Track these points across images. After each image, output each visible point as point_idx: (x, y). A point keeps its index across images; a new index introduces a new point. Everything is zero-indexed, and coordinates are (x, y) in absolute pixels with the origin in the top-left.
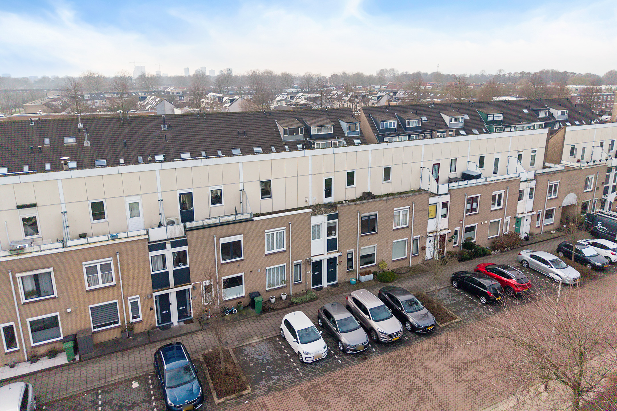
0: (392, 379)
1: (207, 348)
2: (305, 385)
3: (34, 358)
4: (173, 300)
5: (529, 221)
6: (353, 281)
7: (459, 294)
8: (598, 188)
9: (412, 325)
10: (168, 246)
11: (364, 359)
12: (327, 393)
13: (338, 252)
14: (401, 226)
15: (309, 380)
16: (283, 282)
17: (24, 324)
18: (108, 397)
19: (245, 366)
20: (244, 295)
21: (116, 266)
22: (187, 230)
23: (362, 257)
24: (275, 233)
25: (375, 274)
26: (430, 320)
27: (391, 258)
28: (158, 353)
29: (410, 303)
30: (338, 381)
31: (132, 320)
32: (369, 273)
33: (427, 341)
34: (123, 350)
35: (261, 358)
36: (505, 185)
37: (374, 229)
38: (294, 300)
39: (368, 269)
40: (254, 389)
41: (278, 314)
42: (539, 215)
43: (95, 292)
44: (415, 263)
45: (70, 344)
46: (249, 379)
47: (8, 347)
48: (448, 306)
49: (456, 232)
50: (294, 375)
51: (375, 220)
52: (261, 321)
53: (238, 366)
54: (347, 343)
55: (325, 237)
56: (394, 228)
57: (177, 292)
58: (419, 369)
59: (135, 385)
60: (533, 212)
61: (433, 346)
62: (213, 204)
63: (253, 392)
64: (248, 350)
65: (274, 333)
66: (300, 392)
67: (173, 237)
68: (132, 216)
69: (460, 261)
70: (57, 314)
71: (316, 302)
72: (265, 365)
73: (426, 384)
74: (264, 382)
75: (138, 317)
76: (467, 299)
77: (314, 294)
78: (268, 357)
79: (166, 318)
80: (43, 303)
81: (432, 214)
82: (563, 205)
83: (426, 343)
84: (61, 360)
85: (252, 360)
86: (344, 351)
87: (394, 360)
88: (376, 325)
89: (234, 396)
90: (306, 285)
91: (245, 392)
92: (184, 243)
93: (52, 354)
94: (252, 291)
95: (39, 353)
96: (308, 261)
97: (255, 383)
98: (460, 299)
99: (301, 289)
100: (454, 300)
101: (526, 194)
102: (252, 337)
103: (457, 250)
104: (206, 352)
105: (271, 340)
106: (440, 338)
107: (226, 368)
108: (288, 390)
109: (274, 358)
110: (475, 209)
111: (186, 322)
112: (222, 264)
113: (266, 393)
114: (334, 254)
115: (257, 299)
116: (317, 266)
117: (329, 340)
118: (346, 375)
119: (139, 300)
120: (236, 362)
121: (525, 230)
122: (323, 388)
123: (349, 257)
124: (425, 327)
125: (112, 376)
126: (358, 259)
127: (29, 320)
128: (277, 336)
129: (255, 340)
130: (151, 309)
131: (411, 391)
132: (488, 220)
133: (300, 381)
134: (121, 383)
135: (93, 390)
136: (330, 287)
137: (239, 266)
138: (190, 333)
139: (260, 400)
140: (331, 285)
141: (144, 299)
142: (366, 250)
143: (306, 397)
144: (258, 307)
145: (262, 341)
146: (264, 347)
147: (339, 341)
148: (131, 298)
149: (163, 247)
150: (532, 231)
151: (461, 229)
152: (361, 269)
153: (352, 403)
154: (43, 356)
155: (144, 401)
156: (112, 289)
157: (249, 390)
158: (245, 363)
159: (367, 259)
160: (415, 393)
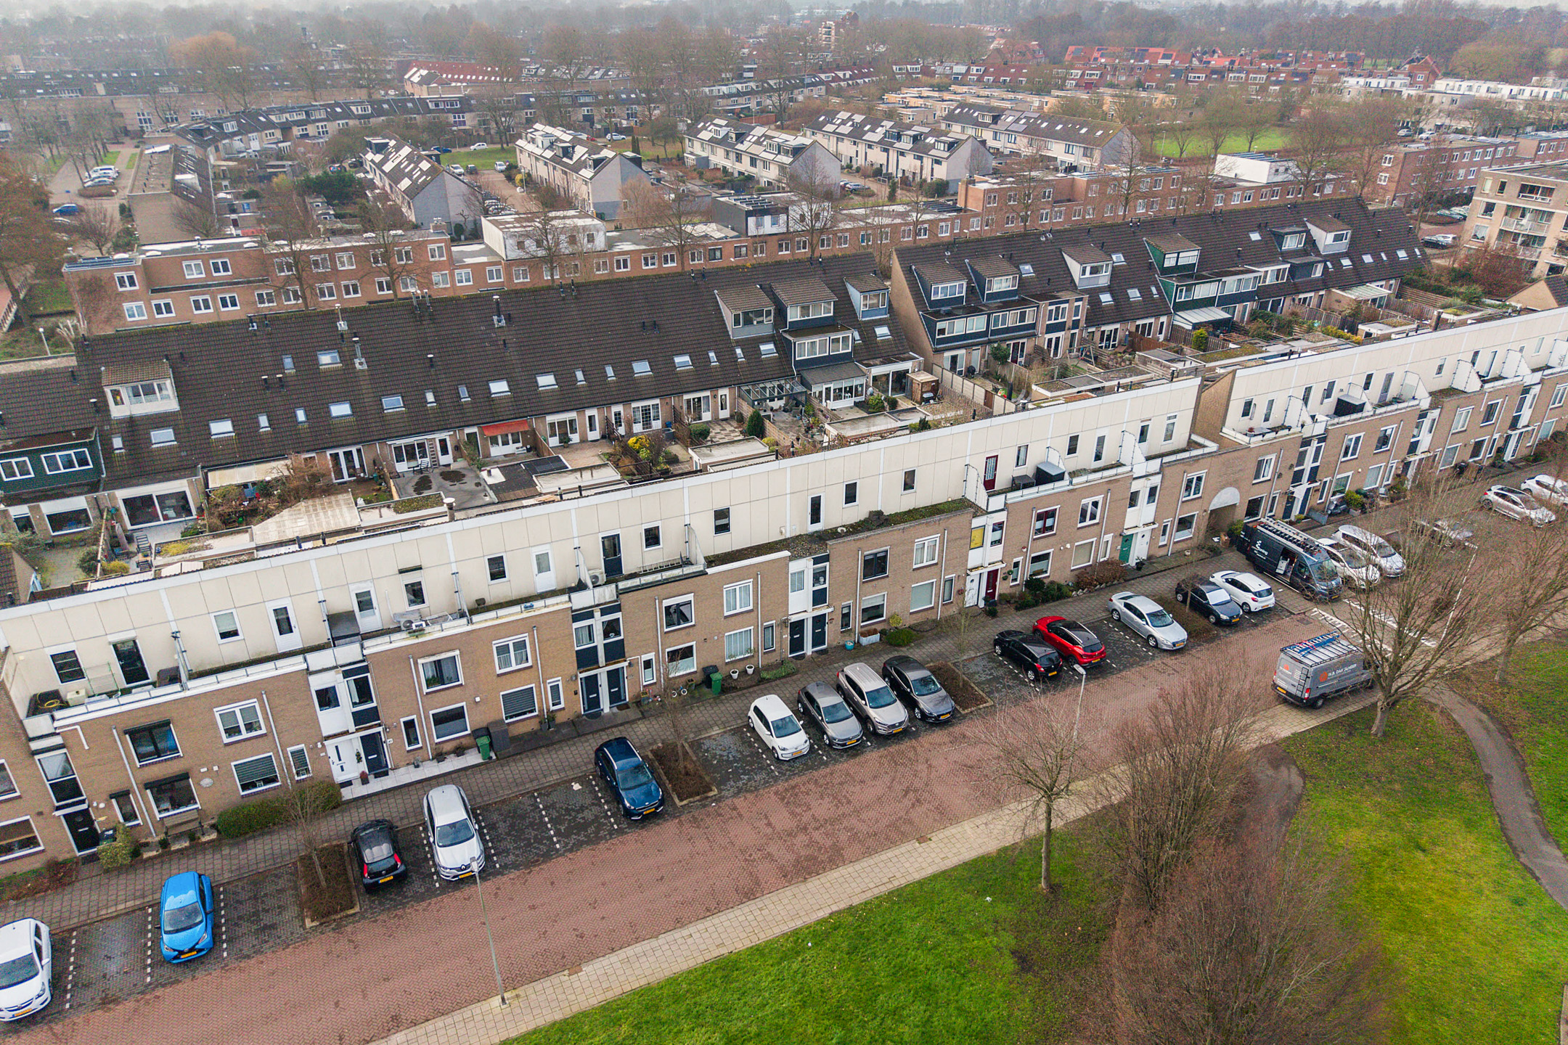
0: (887, 779)
1: (655, 742)
2: (781, 786)
3: (440, 757)
4: (603, 681)
5: (1147, 538)
6: (850, 645)
7: (1001, 665)
8: (1280, 476)
9: (922, 712)
10: (597, 614)
11: (855, 756)
12: (807, 794)
13: (828, 606)
14: (925, 564)
15: (787, 780)
16: (749, 650)
17: (427, 718)
18: (550, 800)
19: (706, 763)
20: (695, 669)
21: (533, 643)
22: (620, 593)
23: (864, 610)
24: (737, 588)
25: (883, 633)
26: (948, 706)
27: (909, 608)
28: (600, 750)
29: (925, 682)
30: (821, 781)
31: (552, 708)
32: (875, 632)
33: (940, 733)
34: (548, 746)
35: (725, 753)
36: (1106, 487)
37: (884, 570)
38: (765, 675)
39: (873, 627)
40: (720, 791)
41: (744, 695)
42: (1165, 527)
43: (508, 676)
44: (947, 614)
45: (484, 741)
46: (714, 779)
47: (410, 744)
48: (979, 684)
49: (1016, 565)
50: (768, 774)
51: (885, 557)
52: (720, 705)
53: (698, 764)
54: (834, 735)
55: (809, 587)
56: (915, 567)
57: (609, 672)
58: (922, 767)
59: (576, 787)
60: (1154, 523)
61: (946, 739)
62: (647, 546)
63: (720, 793)
64: (707, 744)
65: (739, 721)
66: (776, 793)
67: (602, 601)
68: (540, 571)
69: (1017, 609)
70: (464, 704)
71: (794, 677)
72: (732, 762)
73: (927, 785)
74: (732, 783)
75: (560, 703)
76: (1011, 672)
77: (793, 666)
78: (734, 753)
79: (594, 703)
80: (447, 692)
81: (977, 540)
82: (1212, 507)
83: (938, 736)
84: (473, 758)
85: (714, 756)
86: (831, 745)
87: (893, 758)
88: (873, 713)
89: (698, 798)
90: (781, 653)
91: (711, 794)
92: (617, 608)
93: (459, 751)
94: (706, 665)
95: (444, 750)
96: (785, 622)
97: (721, 783)
98: (1001, 672)
99: (774, 658)
100: (991, 674)
101: (1144, 497)
102: (711, 727)
103: (1017, 591)
104: (655, 747)
105: (737, 731)
106: (956, 730)
107: (685, 767)
108: (761, 791)
109: (741, 753)
110: (1051, 528)
111: (619, 708)
112: (666, 633)
113: (736, 795)
114: (823, 610)
115: (716, 677)
116: (797, 627)
117: (812, 730)
118: (831, 774)
119: (560, 683)
120: (695, 759)
121: (1139, 551)
122: (803, 789)
123: (845, 611)
124: (939, 716)
125: (545, 776)
126: (859, 614)
127: (432, 712)
128: (744, 726)
129: (716, 731)
130: (576, 693)
131: (907, 792)
132: (1072, 543)
133: (775, 781)
134: (558, 784)
135: (528, 793)
136: (815, 655)
137: (688, 634)
138: (628, 722)
139: (729, 801)
140: (816, 652)
141: (566, 682)
142: (870, 601)
143: (783, 799)
144: (716, 686)
145: (725, 732)
146: (729, 741)
147: (824, 732)
148: (551, 682)
149: (591, 615)
150: (1151, 553)
151: (1025, 560)
152: (862, 627)
153: (836, 805)
154: (448, 753)
155: (593, 804)
156: (527, 671)
157: (715, 792)
158: (706, 759)
159: (873, 612)
160: (911, 795)
